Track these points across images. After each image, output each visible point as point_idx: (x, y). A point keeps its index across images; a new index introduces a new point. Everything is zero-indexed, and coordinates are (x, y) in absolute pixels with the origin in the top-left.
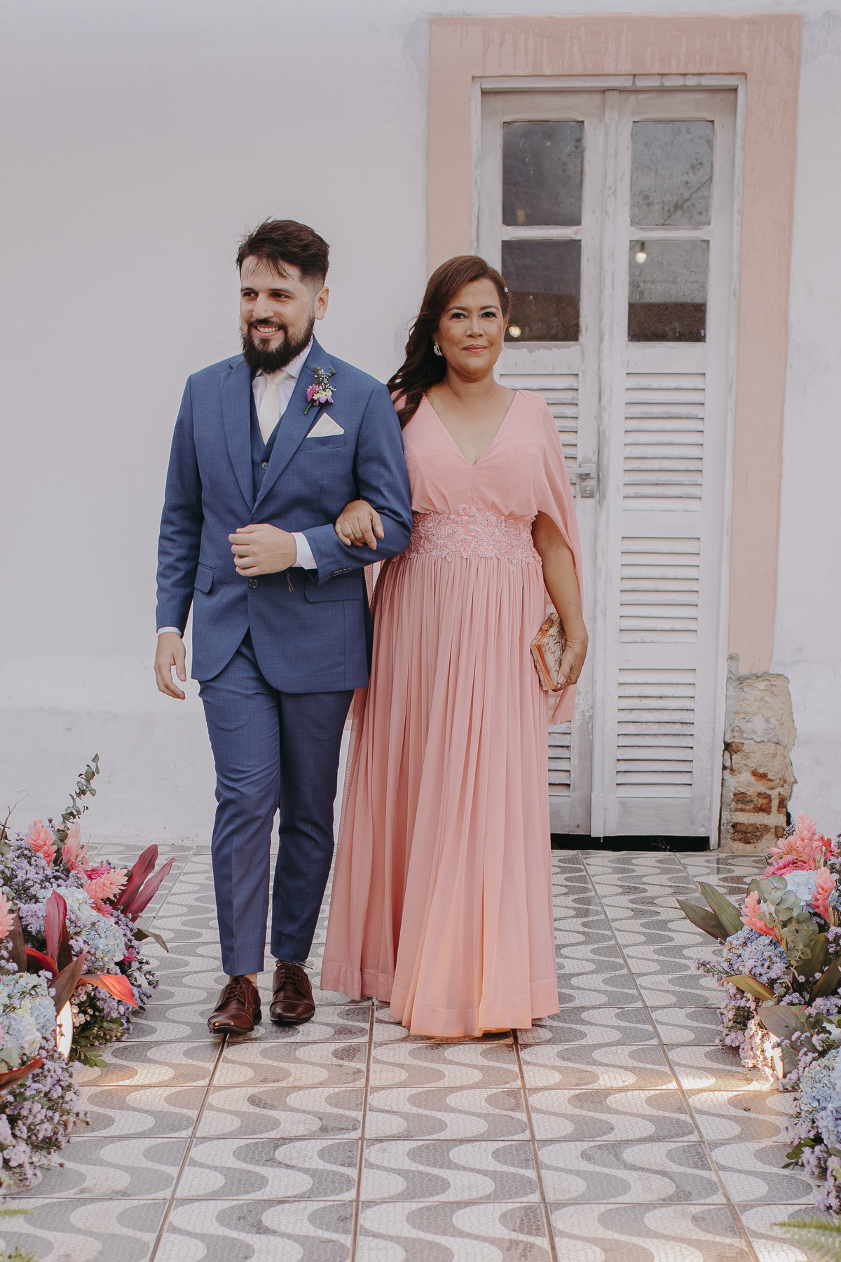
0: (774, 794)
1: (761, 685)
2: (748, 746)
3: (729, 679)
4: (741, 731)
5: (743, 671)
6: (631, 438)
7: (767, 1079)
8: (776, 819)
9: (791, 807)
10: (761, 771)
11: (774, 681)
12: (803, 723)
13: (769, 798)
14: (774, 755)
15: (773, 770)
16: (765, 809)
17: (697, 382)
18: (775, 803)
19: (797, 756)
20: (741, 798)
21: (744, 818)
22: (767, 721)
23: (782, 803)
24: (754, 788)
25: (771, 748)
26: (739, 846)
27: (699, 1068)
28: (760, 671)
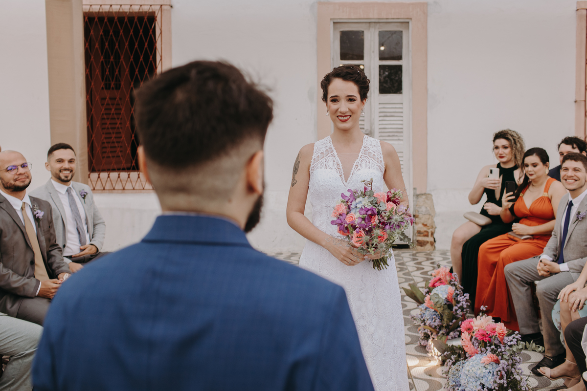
0: (430, 231)
1: (424, 197)
2: (420, 216)
3: (414, 195)
4: (418, 211)
5: (418, 193)
6: (381, 122)
7: (436, 360)
8: (430, 239)
9: (435, 235)
10: (425, 223)
11: (427, 196)
12: (438, 209)
13: (428, 232)
14: (429, 219)
15: (429, 223)
16: (427, 236)
17: (400, 106)
18: (430, 234)
19: (437, 220)
20: (419, 232)
21: (420, 238)
22: (426, 208)
23: (432, 234)
24: (423, 229)
25: (427, 217)
26: (419, 248)
27: (413, 355)
28: (423, 192)
